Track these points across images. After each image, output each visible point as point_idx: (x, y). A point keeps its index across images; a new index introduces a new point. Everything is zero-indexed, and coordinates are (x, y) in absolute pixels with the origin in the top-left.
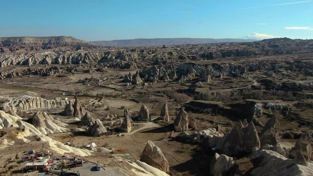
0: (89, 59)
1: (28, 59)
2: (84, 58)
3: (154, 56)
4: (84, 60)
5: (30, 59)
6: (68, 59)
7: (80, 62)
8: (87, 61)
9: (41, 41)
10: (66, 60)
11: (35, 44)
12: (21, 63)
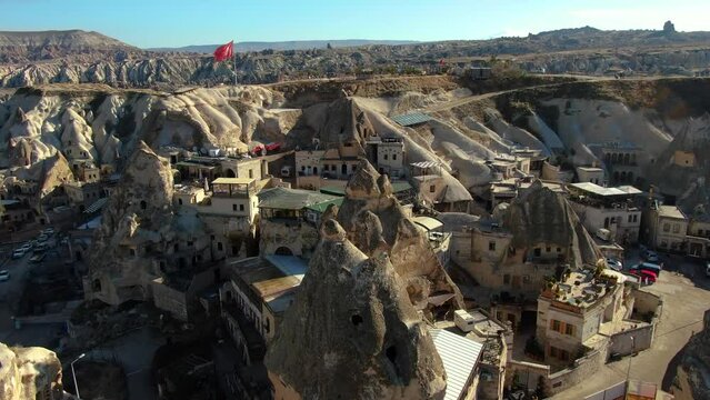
0: (170, 73)
1: (22, 74)
2: (157, 70)
3: (322, 61)
4: (157, 74)
5: (27, 72)
6: (118, 73)
7: (150, 79)
8: (165, 76)
9: (24, 42)
10: (114, 77)
11: (9, 48)
12: (5, 82)
